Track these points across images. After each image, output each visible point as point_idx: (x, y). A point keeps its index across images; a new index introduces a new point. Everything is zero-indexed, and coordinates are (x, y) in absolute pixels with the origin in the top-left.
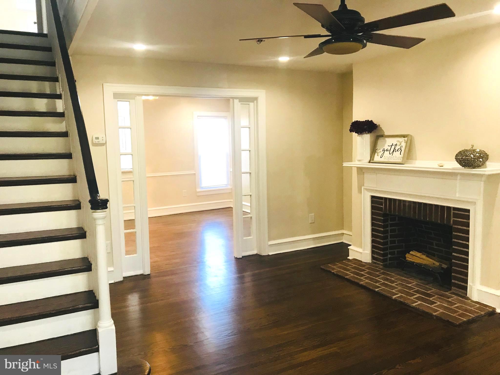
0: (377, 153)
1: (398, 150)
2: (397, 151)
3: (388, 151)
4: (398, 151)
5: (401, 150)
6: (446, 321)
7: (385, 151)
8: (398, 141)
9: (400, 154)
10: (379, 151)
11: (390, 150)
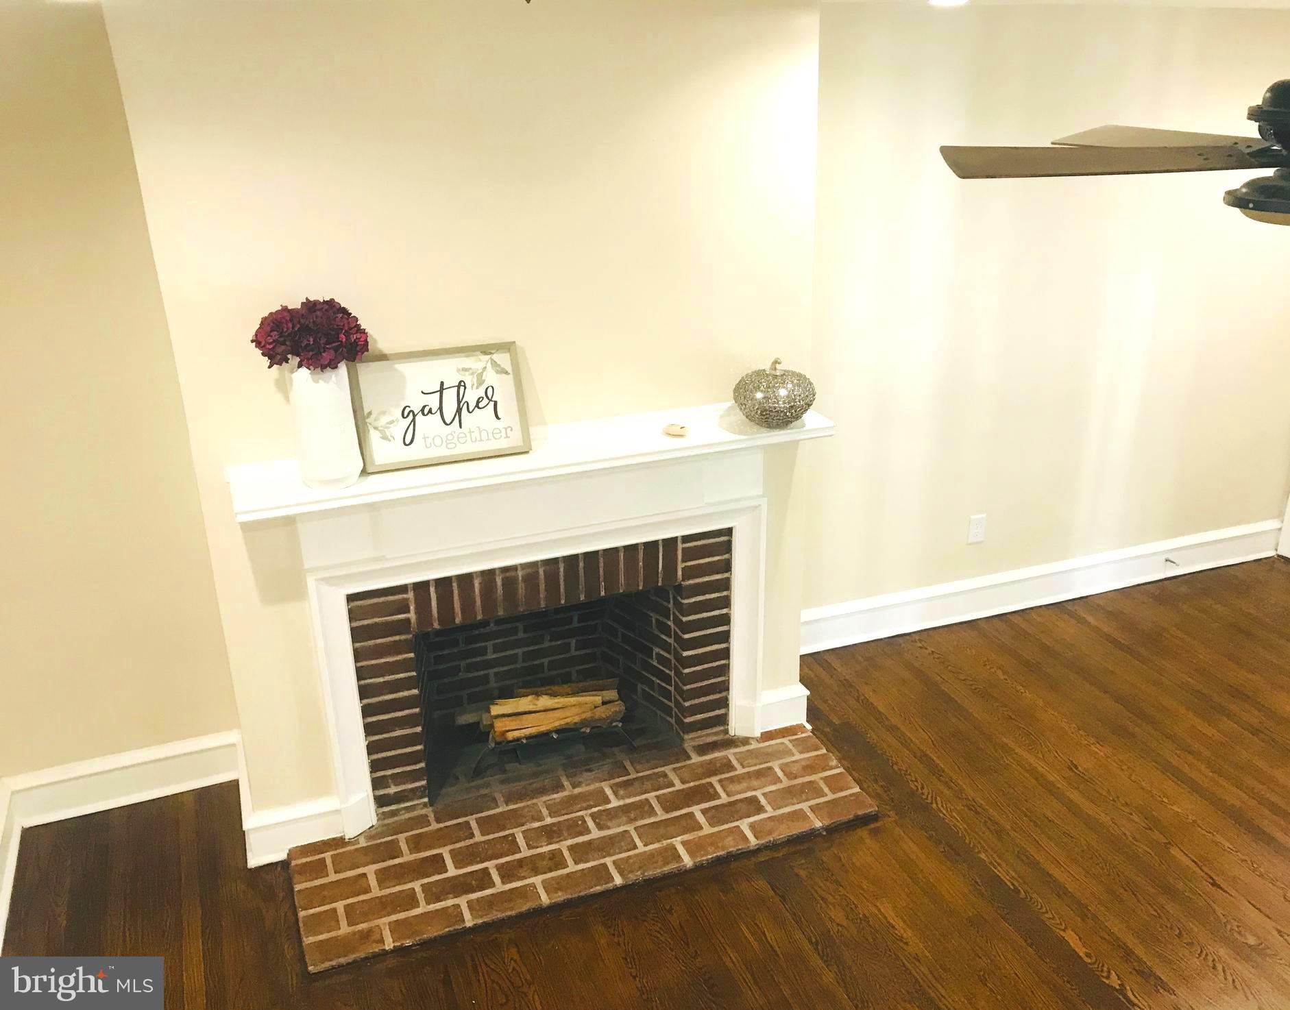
0: (376, 428)
1: (478, 402)
2: (477, 406)
3: (430, 411)
4: (479, 408)
5: (492, 404)
6: (853, 820)
7: (414, 416)
8: (465, 370)
9: (497, 417)
10: (384, 420)
11: (441, 408)
